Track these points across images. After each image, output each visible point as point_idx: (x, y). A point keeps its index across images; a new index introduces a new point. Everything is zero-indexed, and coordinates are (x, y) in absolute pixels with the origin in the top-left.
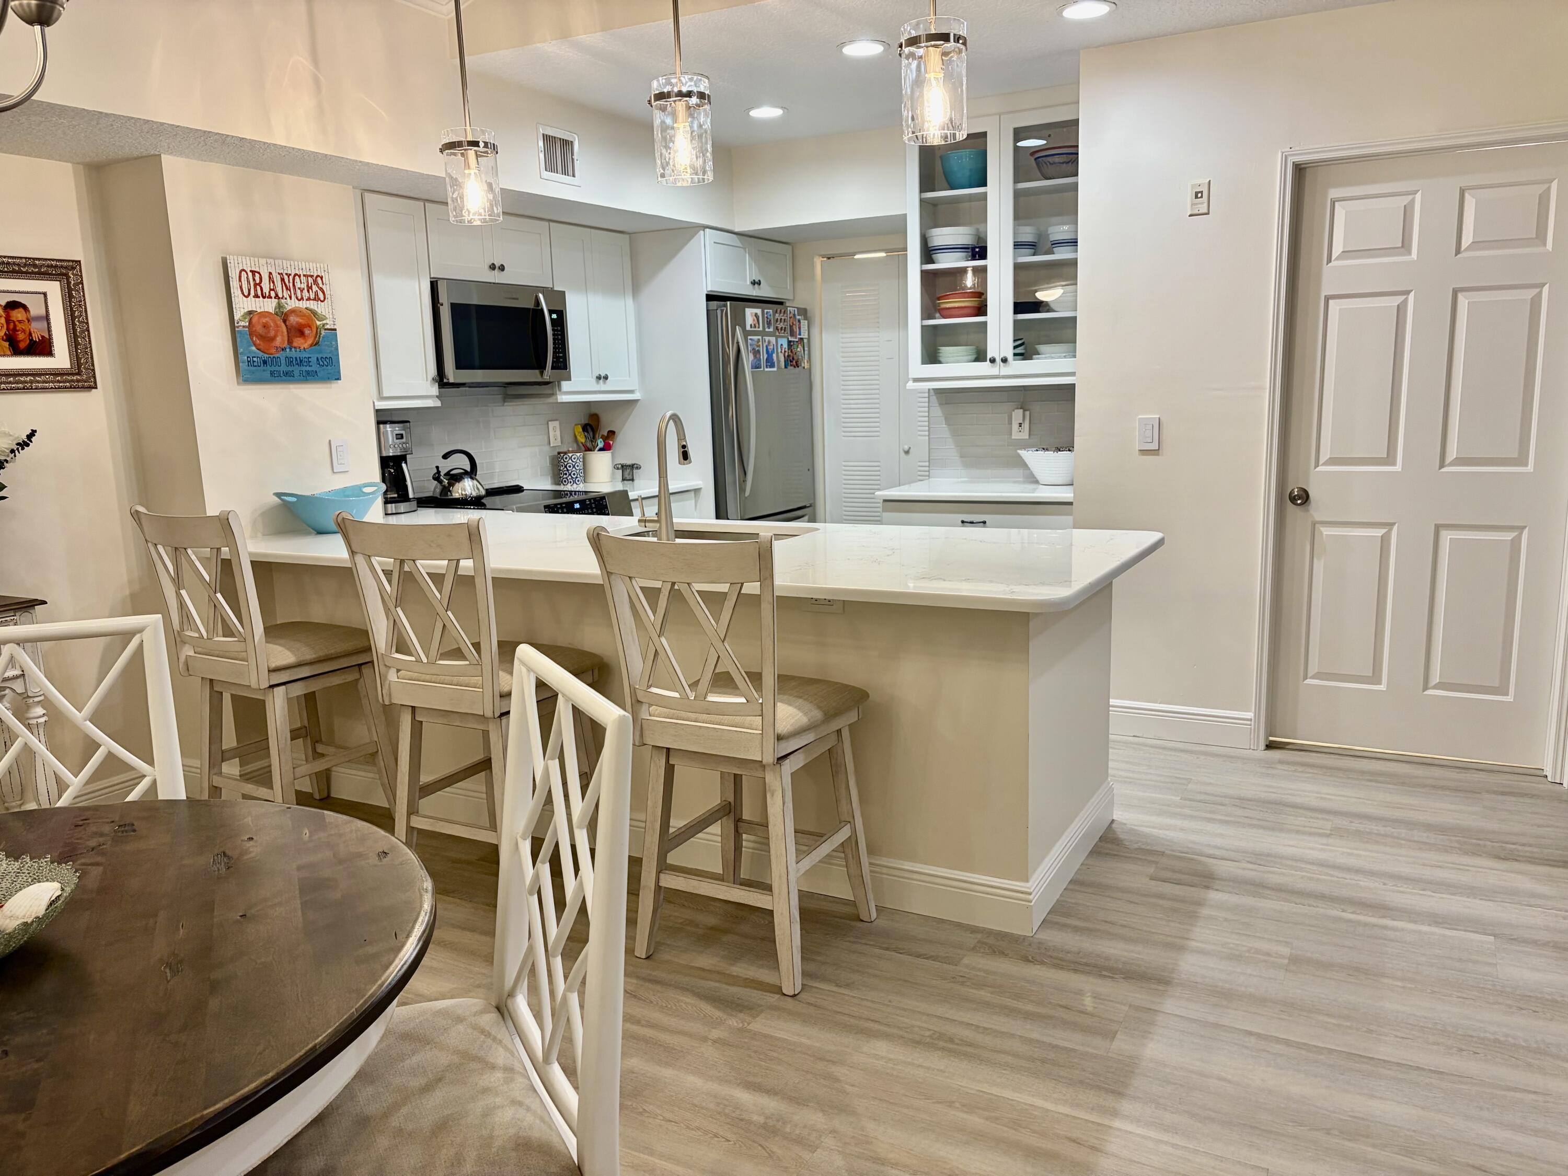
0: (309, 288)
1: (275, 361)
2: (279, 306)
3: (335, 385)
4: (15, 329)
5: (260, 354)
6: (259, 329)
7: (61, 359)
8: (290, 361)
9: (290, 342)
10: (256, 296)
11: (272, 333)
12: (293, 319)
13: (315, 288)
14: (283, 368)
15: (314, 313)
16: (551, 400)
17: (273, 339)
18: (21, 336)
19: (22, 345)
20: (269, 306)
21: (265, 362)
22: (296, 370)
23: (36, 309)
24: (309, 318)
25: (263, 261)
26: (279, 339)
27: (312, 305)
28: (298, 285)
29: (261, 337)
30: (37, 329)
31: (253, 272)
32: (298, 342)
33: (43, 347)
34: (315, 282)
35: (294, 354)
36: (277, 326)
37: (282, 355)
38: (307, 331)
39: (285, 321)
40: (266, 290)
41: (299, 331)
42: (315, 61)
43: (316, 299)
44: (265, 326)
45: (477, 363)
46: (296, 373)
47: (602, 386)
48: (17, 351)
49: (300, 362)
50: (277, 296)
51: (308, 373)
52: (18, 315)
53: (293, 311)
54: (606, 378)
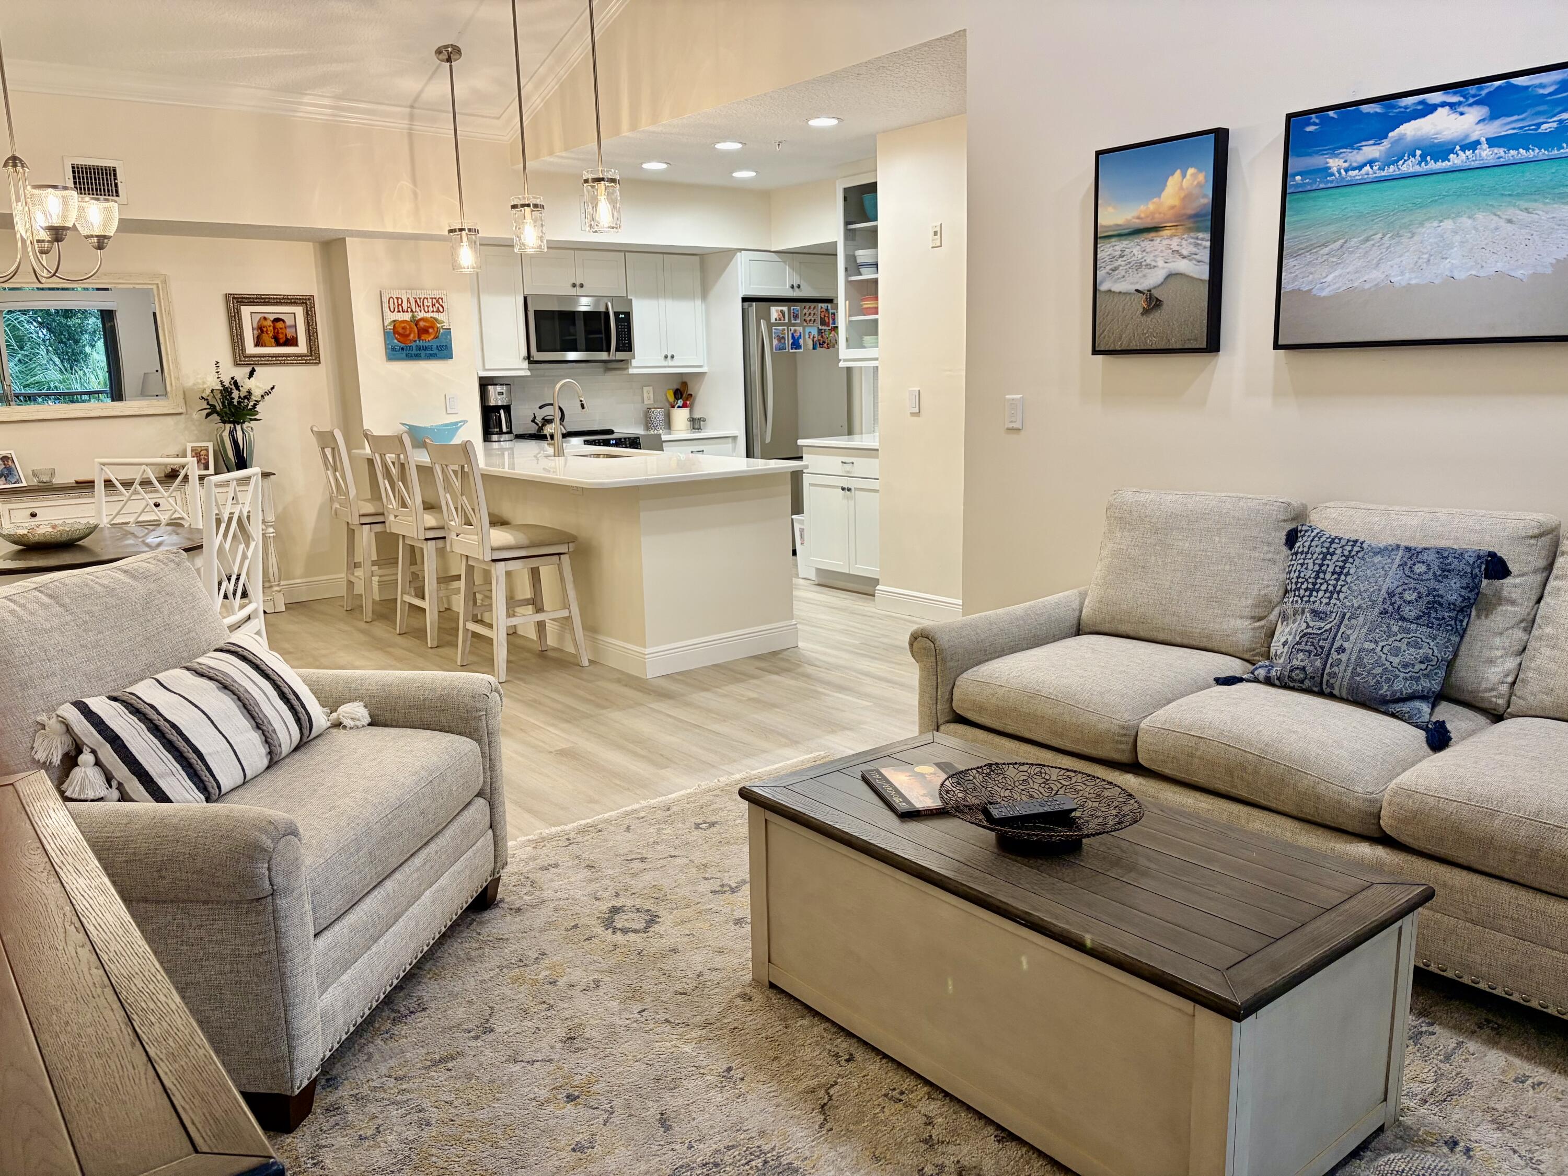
0: (433, 305)
1: (411, 348)
2: (413, 316)
3: (450, 361)
4: (278, 333)
5: (400, 344)
6: (401, 331)
7: (302, 347)
8: (419, 348)
9: (419, 337)
10: (399, 311)
11: (408, 332)
12: (422, 324)
13: (437, 305)
14: (414, 352)
15: (436, 319)
16: (625, 372)
17: (408, 335)
18: (281, 336)
19: (281, 341)
20: (407, 317)
21: (402, 349)
22: (423, 353)
23: (289, 322)
24: (432, 322)
25: (404, 292)
26: (412, 336)
27: (435, 315)
28: (426, 304)
29: (399, 334)
30: (290, 333)
31: (397, 298)
32: (424, 337)
33: (292, 342)
34: (438, 301)
35: (421, 343)
36: (411, 328)
37: (414, 344)
38: (431, 330)
39: (416, 325)
40: (405, 308)
41: (423, 331)
42: (414, 182)
43: (438, 311)
44: (404, 328)
45: (559, 348)
46: (423, 355)
47: (671, 363)
48: (278, 344)
49: (425, 348)
50: (412, 311)
51: (431, 355)
52: (279, 325)
53: (422, 319)
54: (672, 357)
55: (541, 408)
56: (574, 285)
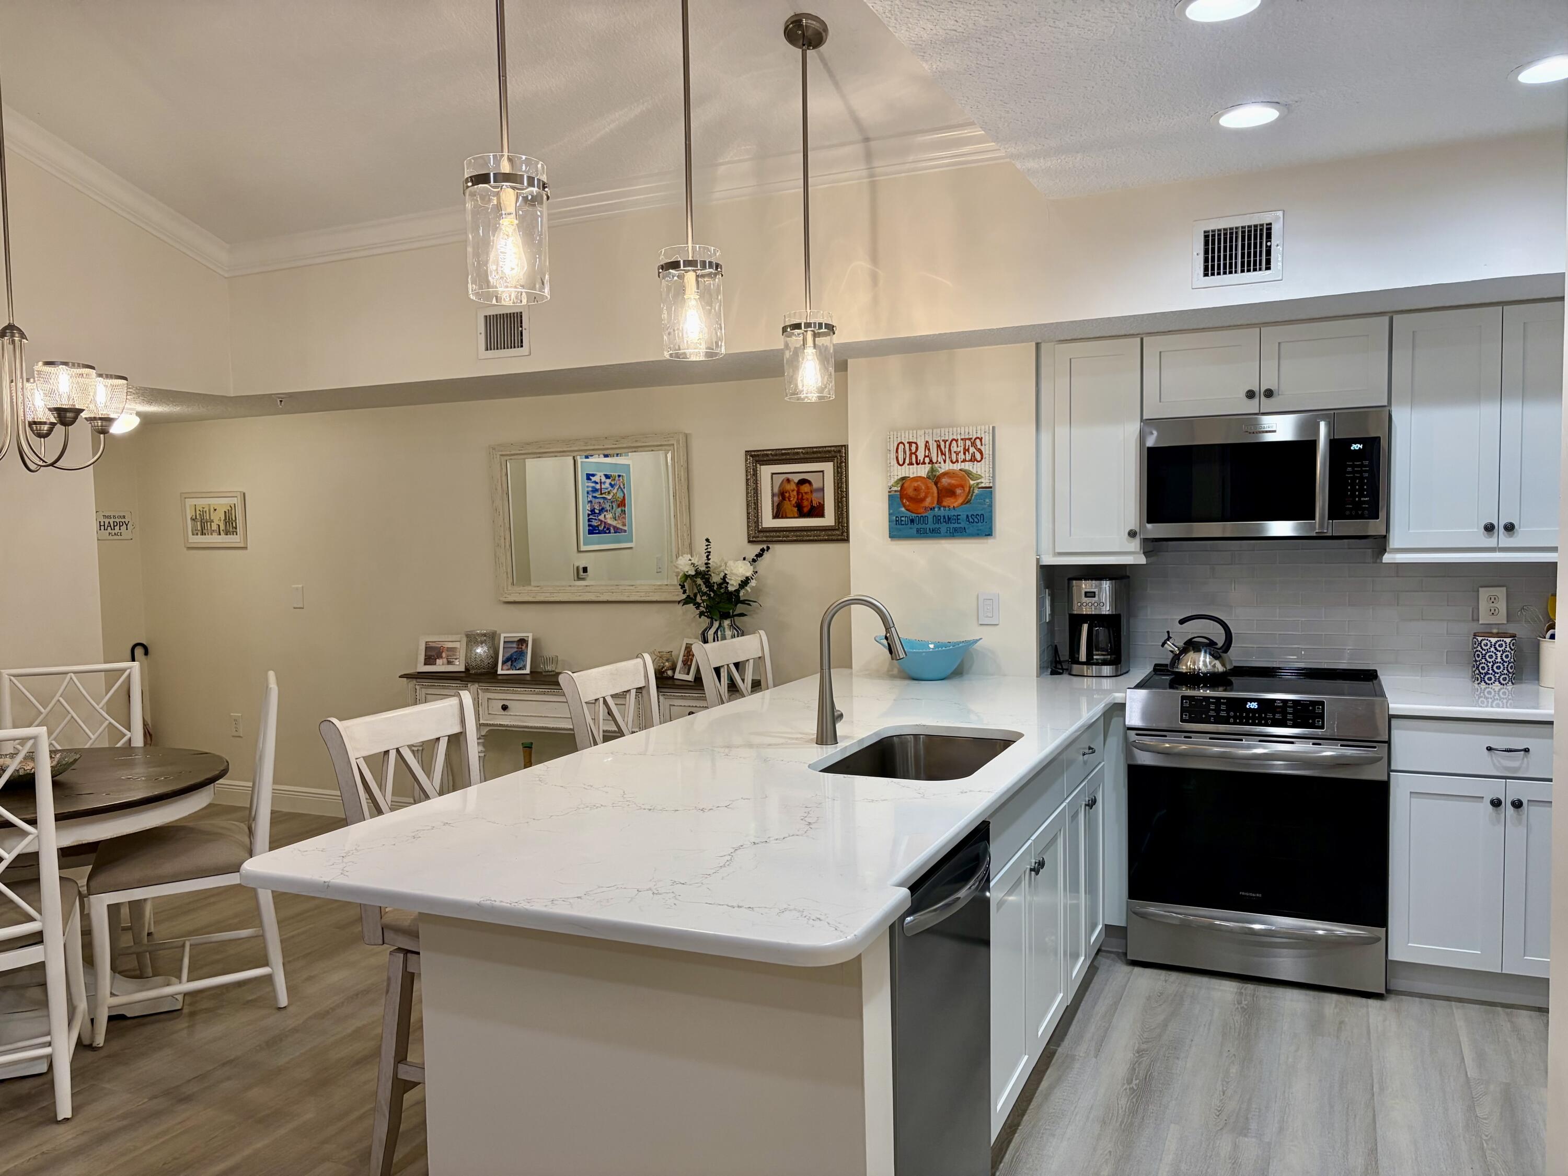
0: (966, 450)
1: (924, 519)
2: (932, 470)
3: (990, 541)
4: (802, 499)
5: (909, 514)
6: (910, 492)
8: (937, 519)
9: (939, 502)
10: (911, 464)
11: (922, 495)
12: (945, 481)
13: (972, 450)
14: (930, 525)
15: (968, 473)
16: (1376, 559)
17: (923, 500)
18: (805, 503)
19: (806, 510)
20: (922, 471)
21: (912, 521)
22: (943, 527)
23: (816, 485)
24: (962, 478)
25: (921, 432)
26: (928, 500)
27: (967, 466)
28: (954, 448)
29: (910, 499)
30: (815, 498)
31: (910, 443)
32: (947, 501)
33: (817, 512)
34: (974, 444)
35: (942, 512)
36: (928, 488)
37: (930, 514)
38: (958, 491)
39: (936, 484)
40: (921, 457)
41: (950, 492)
43: (973, 459)
44: (916, 489)
46: (943, 530)
48: (802, 515)
49: (948, 520)
50: (931, 462)
51: (955, 530)
52: (805, 488)
53: (945, 474)
54: (1510, 528)
55: (1182, 622)
56: (1251, 395)
